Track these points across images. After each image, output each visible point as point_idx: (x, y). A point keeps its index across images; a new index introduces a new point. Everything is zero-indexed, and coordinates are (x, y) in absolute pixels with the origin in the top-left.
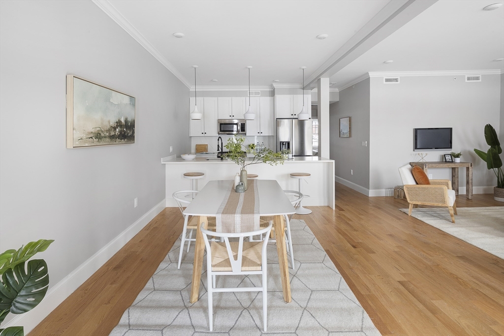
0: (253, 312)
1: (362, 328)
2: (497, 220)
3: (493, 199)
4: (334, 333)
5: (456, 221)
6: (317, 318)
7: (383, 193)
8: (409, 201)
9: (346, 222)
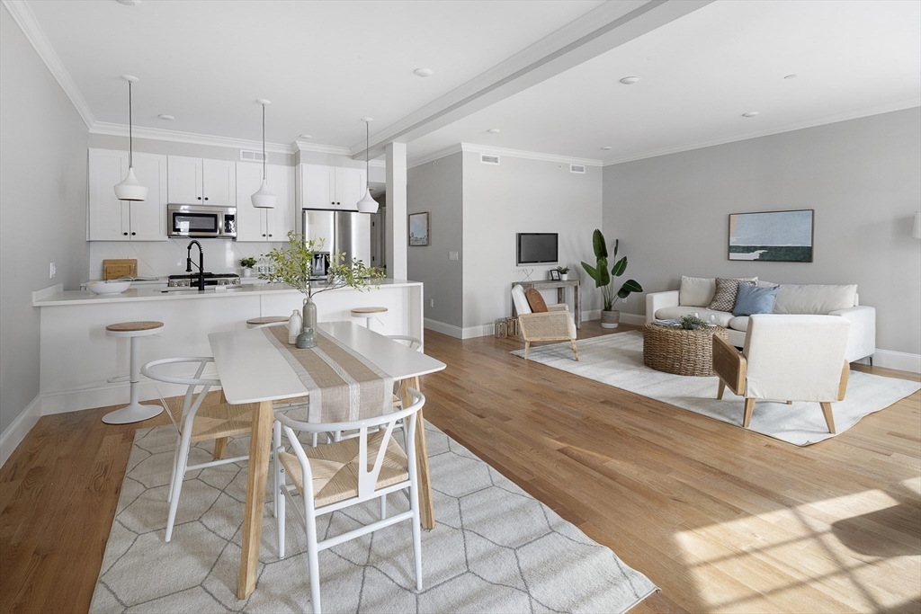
0: (384, 566)
1: (550, 527)
2: (615, 350)
3: (601, 326)
4: (521, 549)
5: (579, 358)
6: (487, 536)
7: (481, 331)
8: (525, 339)
9: (451, 382)
